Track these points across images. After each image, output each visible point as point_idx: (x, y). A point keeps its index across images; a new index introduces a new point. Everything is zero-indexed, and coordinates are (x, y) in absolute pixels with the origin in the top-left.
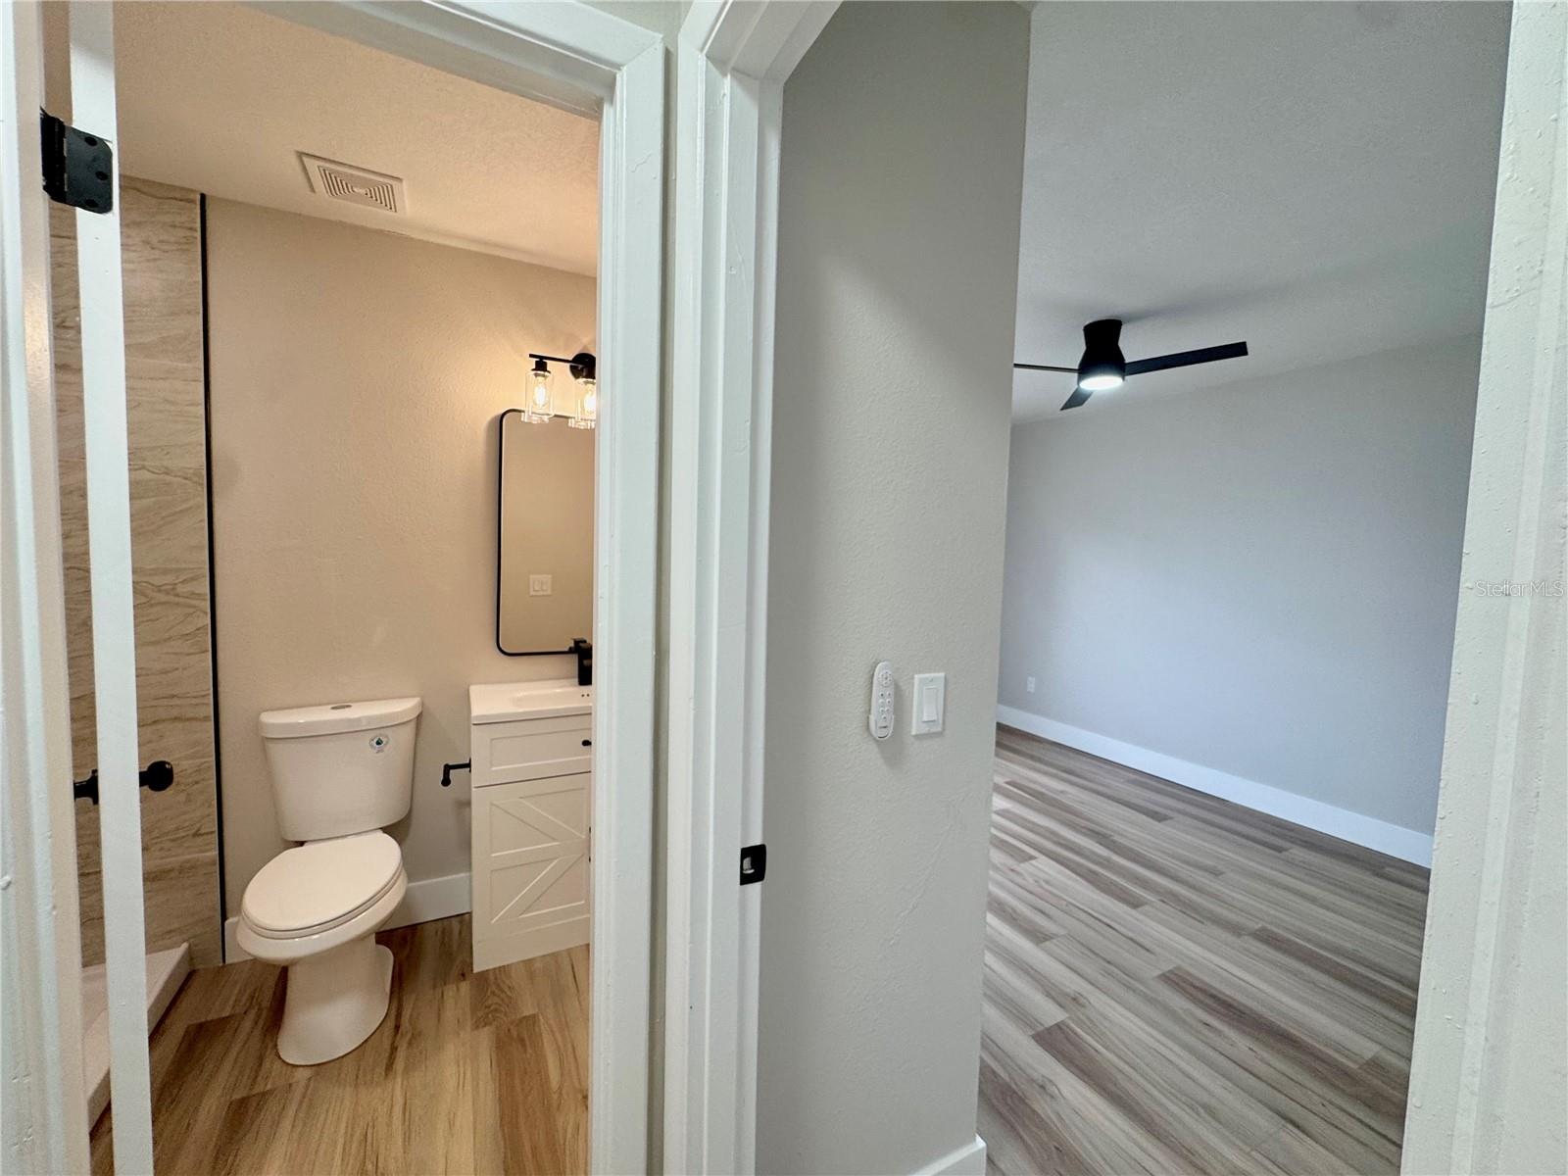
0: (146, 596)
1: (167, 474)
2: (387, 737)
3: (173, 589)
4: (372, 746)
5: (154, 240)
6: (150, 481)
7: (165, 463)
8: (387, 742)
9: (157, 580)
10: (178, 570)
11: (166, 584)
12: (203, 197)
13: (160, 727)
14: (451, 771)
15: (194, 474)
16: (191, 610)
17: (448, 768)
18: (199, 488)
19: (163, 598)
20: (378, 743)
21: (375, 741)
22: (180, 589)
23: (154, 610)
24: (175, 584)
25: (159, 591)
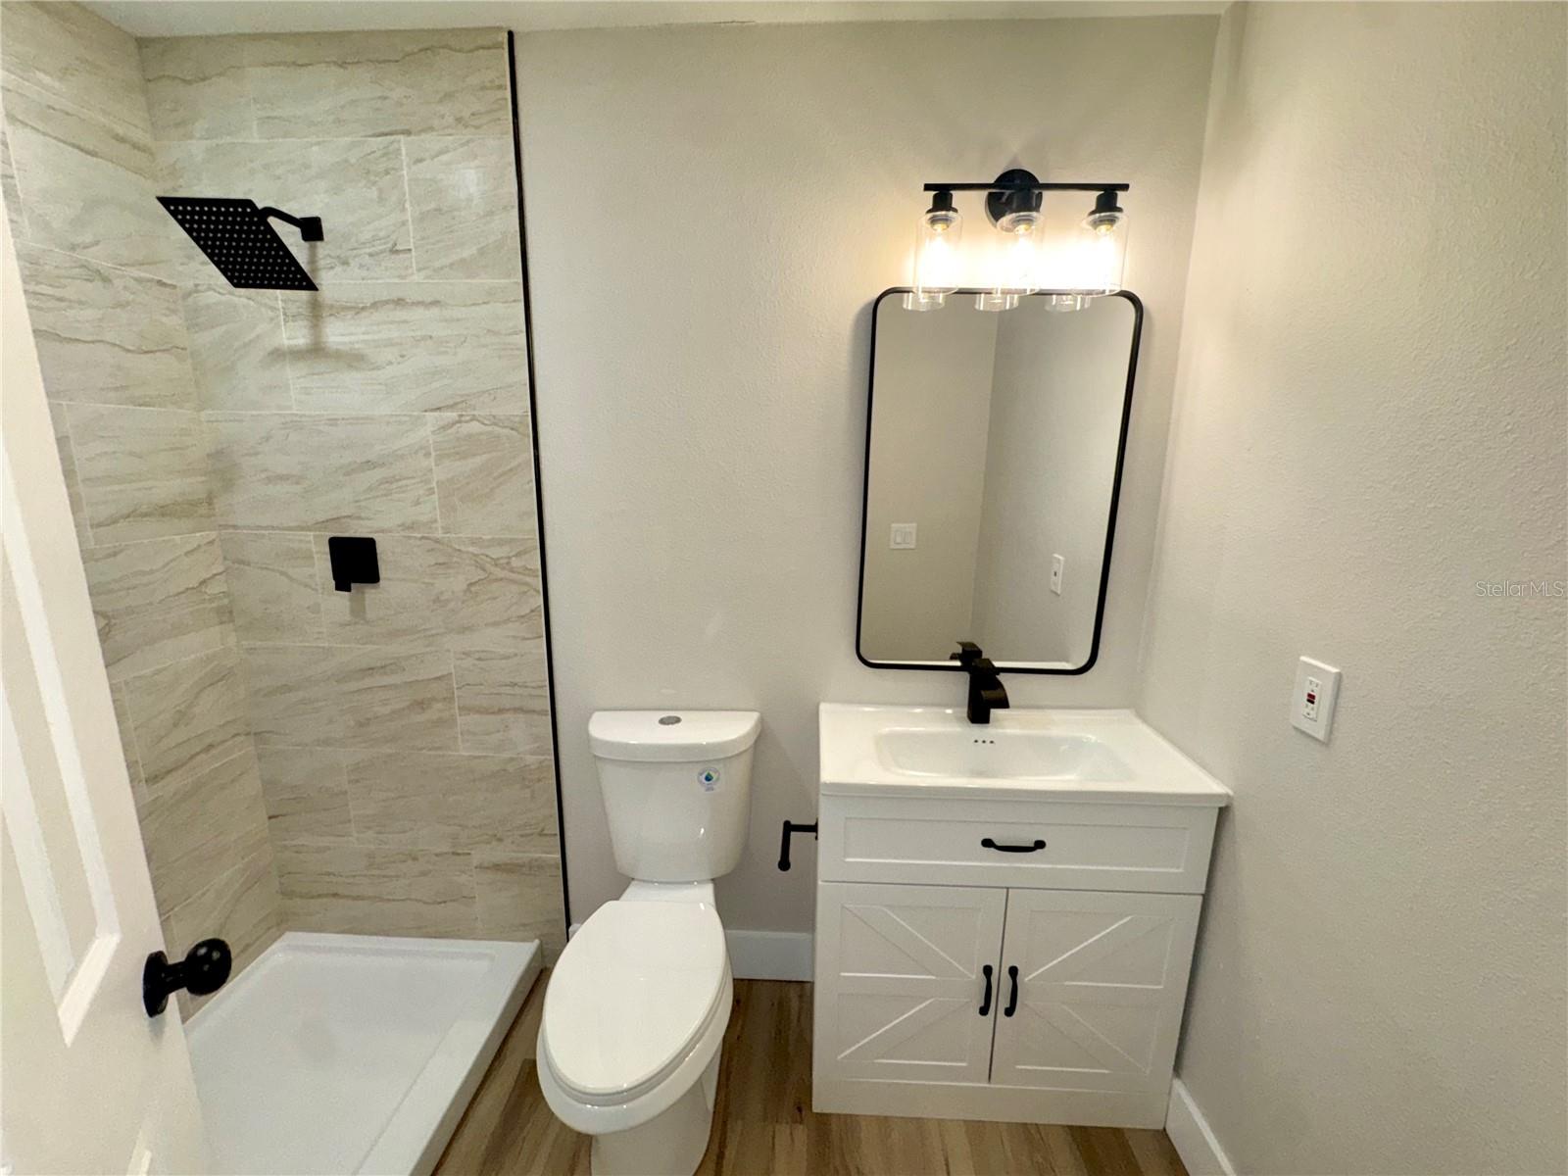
0: (484, 570)
1: (495, 424)
2: (716, 771)
3: (508, 563)
4: (700, 782)
5: (466, 114)
6: (481, 434)
7: (494, 412)
8: (718, 779)
9: (496, 553)
10: (511, 541)
11: (502, 558)
12: (511, 34)
13: (506, 716)
14: (793, 834)
15: (521, 423)
16: (525, 589)
17: (789, 828)
18: (526, 439)
19: (499, 573)
20: (708, 778)
21: (704, 776)
22: (515, 563)
23: (495, 586)
24: (509, 558)
25: (496, 565)
